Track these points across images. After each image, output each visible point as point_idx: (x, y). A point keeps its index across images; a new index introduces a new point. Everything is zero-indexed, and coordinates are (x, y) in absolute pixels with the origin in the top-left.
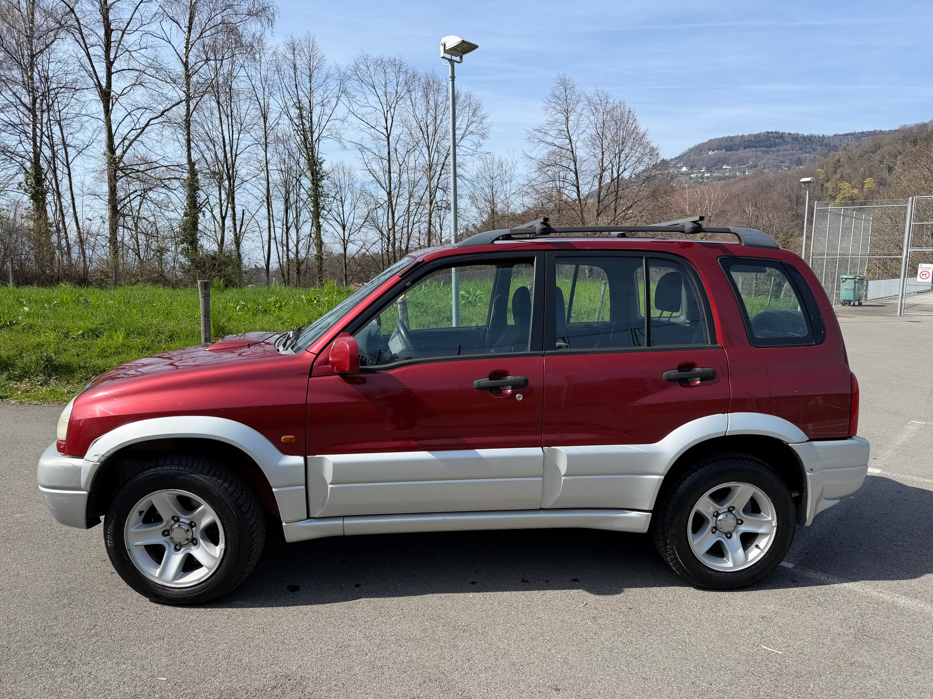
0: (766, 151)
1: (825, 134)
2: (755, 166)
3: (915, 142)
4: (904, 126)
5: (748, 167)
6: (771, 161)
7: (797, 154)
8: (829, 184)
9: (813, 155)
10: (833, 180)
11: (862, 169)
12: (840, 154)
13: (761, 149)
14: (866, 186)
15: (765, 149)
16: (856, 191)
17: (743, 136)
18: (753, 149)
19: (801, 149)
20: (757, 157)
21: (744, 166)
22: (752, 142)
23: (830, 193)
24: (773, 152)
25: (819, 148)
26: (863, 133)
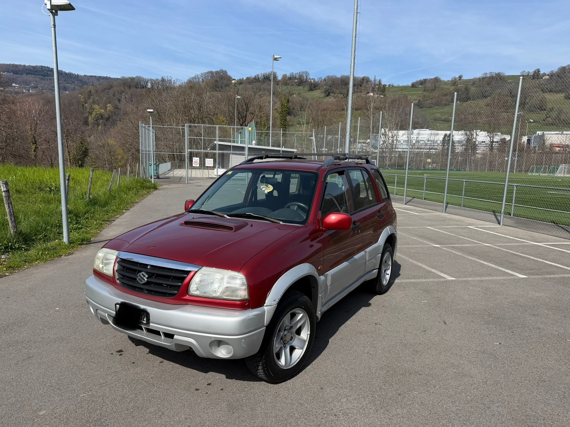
0: (42, 78)
1: (79, 74)
2: (36, 87)
3: (130, 87)
4: (124, 77)
5: (31, 87)
6: (46, 85)
7: (63, 83)
8: (87, 105)
9: (73, 86)
10: (89, 102)
11: (104, 98)
12: (91, 88)
13: (38, 76)
14: (108, 108)
15: (41, 77)
16: (103, 111)
17: (24, 66)
18: (33, 76)
19: (65, 80)
20: (36, 81)
21: (28, 86)
22: (32, 71)
23: (88, 111)
24: (47, 80)
25: (76, 82)
26: (100, 77)
